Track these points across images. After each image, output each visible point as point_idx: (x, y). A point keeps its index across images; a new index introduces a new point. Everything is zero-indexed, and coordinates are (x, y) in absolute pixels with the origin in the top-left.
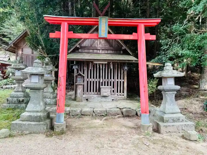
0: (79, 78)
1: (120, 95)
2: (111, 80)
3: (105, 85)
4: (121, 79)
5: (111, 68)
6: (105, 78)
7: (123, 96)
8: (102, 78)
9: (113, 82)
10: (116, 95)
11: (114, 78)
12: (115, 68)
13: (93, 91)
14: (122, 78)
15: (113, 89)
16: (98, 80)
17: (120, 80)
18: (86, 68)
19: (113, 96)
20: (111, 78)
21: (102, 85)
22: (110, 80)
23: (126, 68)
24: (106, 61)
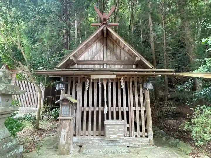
0: (65, 105)
1: (141, 136)
2: (124, 109)
3: (113, 118)
4: (140, 106)
5: (122, 87)
6: (112, 105)
7: (147, 139)
8: (108, 106)
9: (127, 112)
10: (134, 137)
11: (127, 105)
12: (129, 87)
13: (92, 130)
14: (142, 104)
15: (128, 125)
16: (100, 109)
17: (139, 109)
18: (79, 89)
19: (127, 138)
20: (122, 105)
21: (108, 118)
22: (120, 109)
23: (150, 86)
24: (113, 74)
